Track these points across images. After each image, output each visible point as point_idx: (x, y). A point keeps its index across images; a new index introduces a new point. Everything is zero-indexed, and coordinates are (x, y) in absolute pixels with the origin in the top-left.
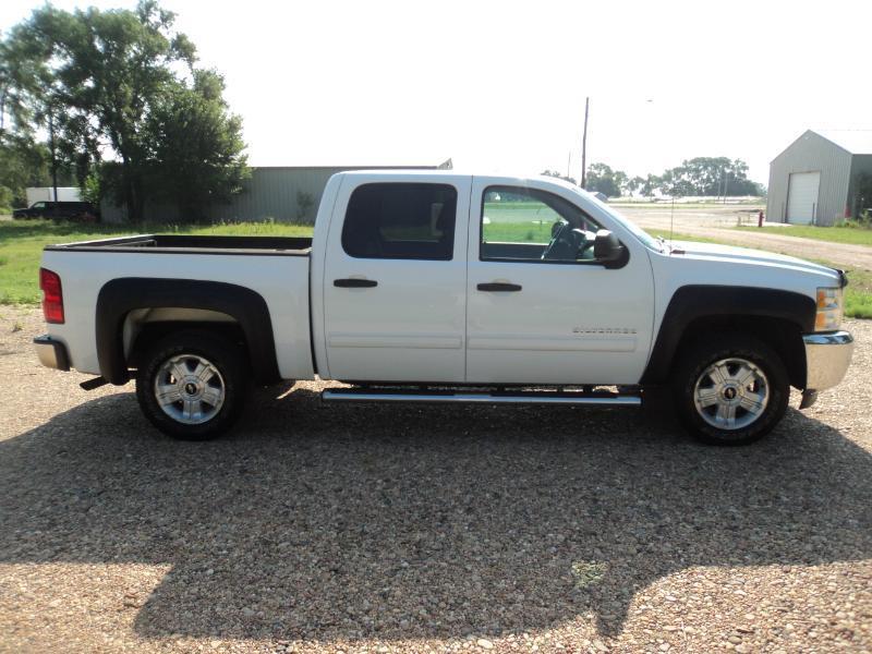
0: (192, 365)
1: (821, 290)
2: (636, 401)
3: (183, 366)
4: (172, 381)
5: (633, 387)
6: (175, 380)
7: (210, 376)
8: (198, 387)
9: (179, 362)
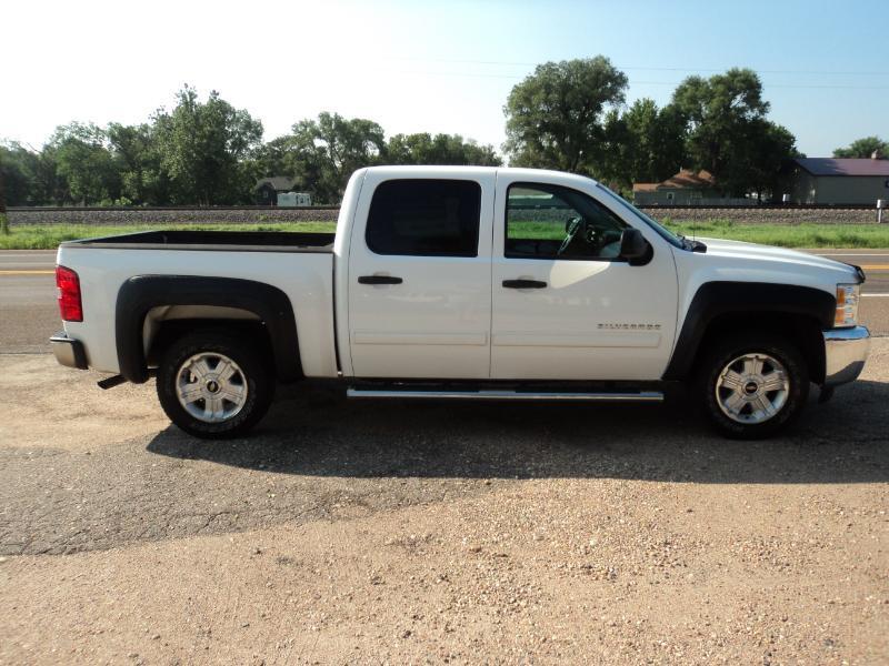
0: (213, 363)
1: (841, 287)
2: (659, 397)
3: (204, 364)
4: (192, 380)
5: (655, 382)
6: (196, 379)
7: (232, 373)
8: (220, 386)
9: (198, 361)
